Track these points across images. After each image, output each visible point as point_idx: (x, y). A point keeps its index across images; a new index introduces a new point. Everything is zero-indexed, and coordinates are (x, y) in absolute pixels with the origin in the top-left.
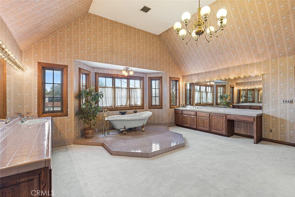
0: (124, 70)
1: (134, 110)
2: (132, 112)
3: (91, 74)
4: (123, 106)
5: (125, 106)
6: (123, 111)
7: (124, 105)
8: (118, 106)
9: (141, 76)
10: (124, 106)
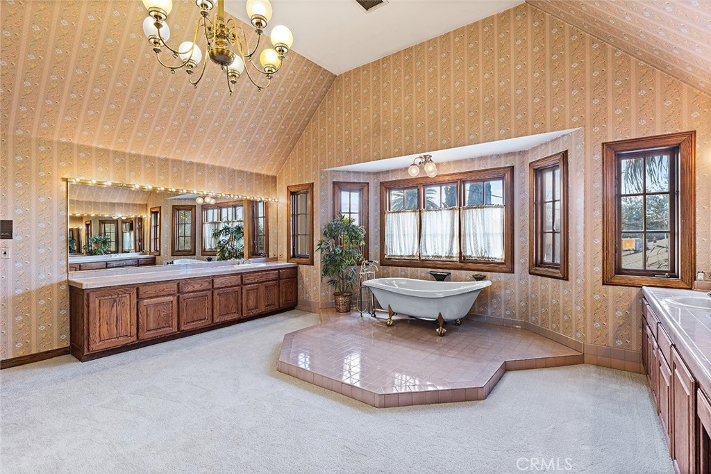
0: (414, 164)
1: (476, 273)
2: (468, 278)
3: (371, 187)
4: (441, 257)
5: (446, 257)
6: (440, 270)
7: (444, 255)
8: (428, 256)
9: (503, 163)
10: (445, 259)
